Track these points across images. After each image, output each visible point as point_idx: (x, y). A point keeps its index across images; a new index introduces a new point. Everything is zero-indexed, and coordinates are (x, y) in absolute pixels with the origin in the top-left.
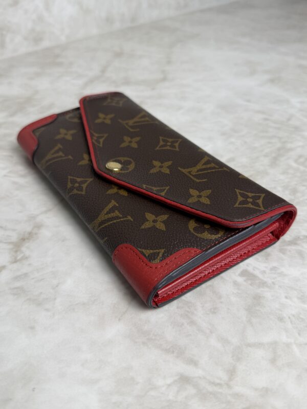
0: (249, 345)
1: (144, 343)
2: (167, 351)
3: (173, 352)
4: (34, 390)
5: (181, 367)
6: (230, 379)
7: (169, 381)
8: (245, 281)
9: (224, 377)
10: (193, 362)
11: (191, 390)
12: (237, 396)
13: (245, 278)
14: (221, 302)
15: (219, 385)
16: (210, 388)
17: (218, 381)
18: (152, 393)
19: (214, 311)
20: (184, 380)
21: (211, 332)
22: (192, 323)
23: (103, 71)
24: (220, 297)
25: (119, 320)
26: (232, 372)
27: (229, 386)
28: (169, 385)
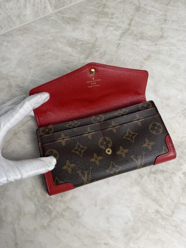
0: (180, 203)
1: (145, 196)
2: (153, 200)
3: (155, 201)
4: (111, 206)
5: (157, 207)
6: (172, 215)
7: (153, 211)
8: (184, 177)
9: (170, 213)
10: (161, 206)
11: (159, 216)
12: (174, 220)
13: (183, 176)
14: (173, 185)
15: (168, 216)
16: (165, 216)
17: (168, 214)
18: (147, 214)
19: (170, 188)
20: (157, 212)
21: (168, 196)
22: (162, 191)
23: (130, 25)
24: (173, 182)
25: (137, 185)
26: (173, 212)
27: (171, 217)
28: (153, 213)
